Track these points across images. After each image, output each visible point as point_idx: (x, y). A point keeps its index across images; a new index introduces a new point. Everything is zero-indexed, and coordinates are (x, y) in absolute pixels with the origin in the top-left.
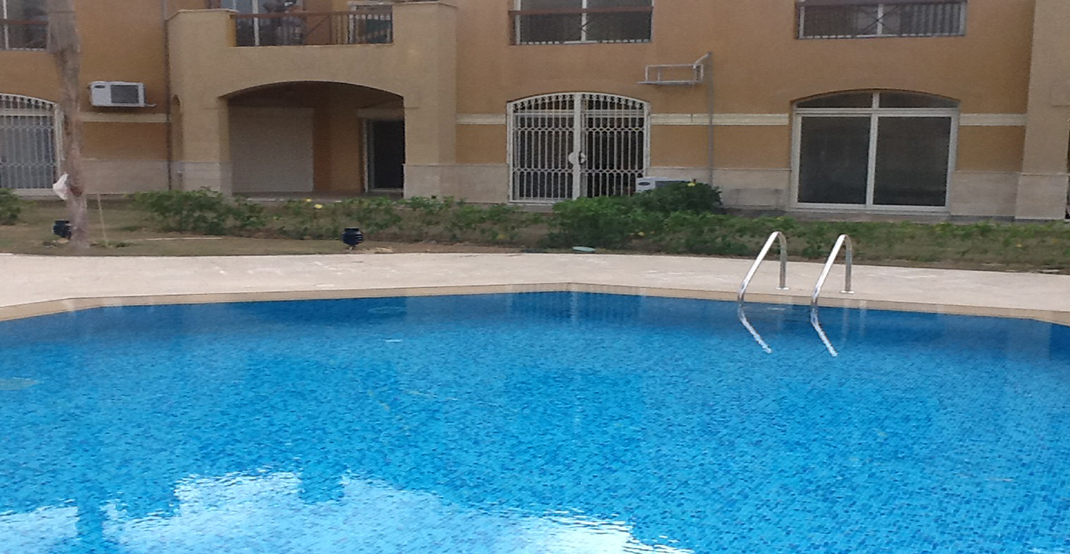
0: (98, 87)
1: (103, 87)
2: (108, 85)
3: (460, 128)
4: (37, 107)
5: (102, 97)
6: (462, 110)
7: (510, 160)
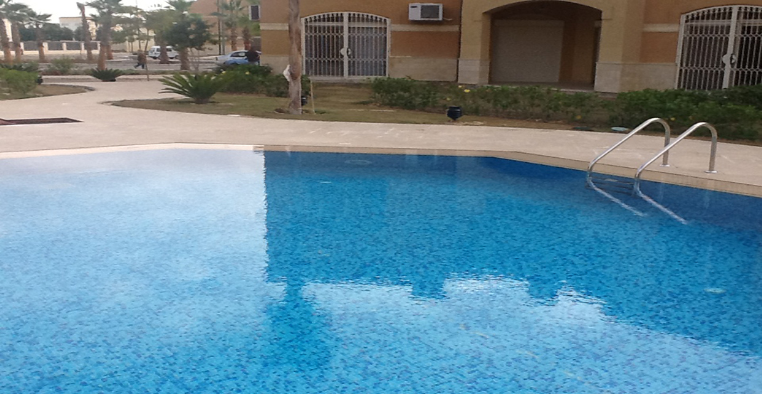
0: (413, 7)
1: (416, 7)
2: (419, 5)
3: (645, 34)
4: (376, 21)
5: (415, 14)
6: (648, 20)
7: (678, 61)
